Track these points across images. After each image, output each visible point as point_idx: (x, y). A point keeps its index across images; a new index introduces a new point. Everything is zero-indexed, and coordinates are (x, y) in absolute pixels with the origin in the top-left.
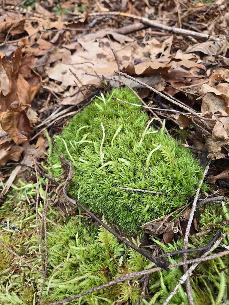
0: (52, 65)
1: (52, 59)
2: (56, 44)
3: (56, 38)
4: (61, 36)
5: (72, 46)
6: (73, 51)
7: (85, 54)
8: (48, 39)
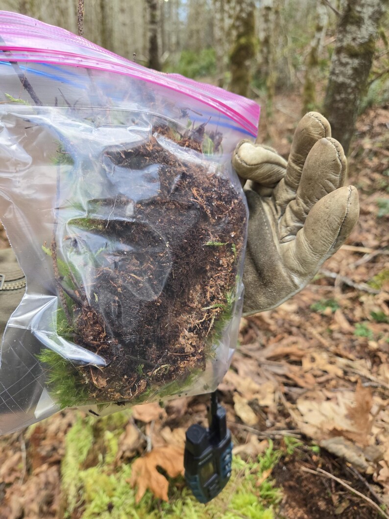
0: (307, 398)
1: (309, 394)
2: (320, 383)
3: (322, 379)
4: (328, 381)
5: (330, 395)
6: (328, 399)
7: (336, 407)
8: (315, 376)
